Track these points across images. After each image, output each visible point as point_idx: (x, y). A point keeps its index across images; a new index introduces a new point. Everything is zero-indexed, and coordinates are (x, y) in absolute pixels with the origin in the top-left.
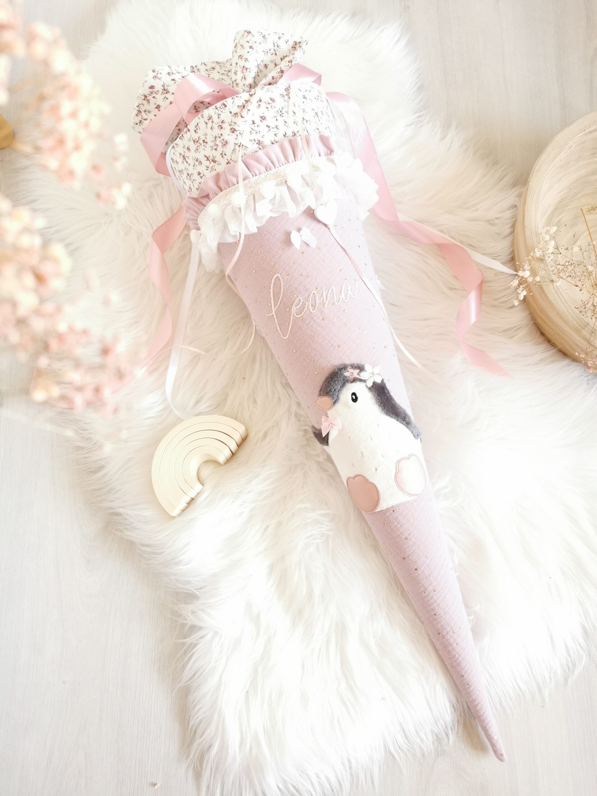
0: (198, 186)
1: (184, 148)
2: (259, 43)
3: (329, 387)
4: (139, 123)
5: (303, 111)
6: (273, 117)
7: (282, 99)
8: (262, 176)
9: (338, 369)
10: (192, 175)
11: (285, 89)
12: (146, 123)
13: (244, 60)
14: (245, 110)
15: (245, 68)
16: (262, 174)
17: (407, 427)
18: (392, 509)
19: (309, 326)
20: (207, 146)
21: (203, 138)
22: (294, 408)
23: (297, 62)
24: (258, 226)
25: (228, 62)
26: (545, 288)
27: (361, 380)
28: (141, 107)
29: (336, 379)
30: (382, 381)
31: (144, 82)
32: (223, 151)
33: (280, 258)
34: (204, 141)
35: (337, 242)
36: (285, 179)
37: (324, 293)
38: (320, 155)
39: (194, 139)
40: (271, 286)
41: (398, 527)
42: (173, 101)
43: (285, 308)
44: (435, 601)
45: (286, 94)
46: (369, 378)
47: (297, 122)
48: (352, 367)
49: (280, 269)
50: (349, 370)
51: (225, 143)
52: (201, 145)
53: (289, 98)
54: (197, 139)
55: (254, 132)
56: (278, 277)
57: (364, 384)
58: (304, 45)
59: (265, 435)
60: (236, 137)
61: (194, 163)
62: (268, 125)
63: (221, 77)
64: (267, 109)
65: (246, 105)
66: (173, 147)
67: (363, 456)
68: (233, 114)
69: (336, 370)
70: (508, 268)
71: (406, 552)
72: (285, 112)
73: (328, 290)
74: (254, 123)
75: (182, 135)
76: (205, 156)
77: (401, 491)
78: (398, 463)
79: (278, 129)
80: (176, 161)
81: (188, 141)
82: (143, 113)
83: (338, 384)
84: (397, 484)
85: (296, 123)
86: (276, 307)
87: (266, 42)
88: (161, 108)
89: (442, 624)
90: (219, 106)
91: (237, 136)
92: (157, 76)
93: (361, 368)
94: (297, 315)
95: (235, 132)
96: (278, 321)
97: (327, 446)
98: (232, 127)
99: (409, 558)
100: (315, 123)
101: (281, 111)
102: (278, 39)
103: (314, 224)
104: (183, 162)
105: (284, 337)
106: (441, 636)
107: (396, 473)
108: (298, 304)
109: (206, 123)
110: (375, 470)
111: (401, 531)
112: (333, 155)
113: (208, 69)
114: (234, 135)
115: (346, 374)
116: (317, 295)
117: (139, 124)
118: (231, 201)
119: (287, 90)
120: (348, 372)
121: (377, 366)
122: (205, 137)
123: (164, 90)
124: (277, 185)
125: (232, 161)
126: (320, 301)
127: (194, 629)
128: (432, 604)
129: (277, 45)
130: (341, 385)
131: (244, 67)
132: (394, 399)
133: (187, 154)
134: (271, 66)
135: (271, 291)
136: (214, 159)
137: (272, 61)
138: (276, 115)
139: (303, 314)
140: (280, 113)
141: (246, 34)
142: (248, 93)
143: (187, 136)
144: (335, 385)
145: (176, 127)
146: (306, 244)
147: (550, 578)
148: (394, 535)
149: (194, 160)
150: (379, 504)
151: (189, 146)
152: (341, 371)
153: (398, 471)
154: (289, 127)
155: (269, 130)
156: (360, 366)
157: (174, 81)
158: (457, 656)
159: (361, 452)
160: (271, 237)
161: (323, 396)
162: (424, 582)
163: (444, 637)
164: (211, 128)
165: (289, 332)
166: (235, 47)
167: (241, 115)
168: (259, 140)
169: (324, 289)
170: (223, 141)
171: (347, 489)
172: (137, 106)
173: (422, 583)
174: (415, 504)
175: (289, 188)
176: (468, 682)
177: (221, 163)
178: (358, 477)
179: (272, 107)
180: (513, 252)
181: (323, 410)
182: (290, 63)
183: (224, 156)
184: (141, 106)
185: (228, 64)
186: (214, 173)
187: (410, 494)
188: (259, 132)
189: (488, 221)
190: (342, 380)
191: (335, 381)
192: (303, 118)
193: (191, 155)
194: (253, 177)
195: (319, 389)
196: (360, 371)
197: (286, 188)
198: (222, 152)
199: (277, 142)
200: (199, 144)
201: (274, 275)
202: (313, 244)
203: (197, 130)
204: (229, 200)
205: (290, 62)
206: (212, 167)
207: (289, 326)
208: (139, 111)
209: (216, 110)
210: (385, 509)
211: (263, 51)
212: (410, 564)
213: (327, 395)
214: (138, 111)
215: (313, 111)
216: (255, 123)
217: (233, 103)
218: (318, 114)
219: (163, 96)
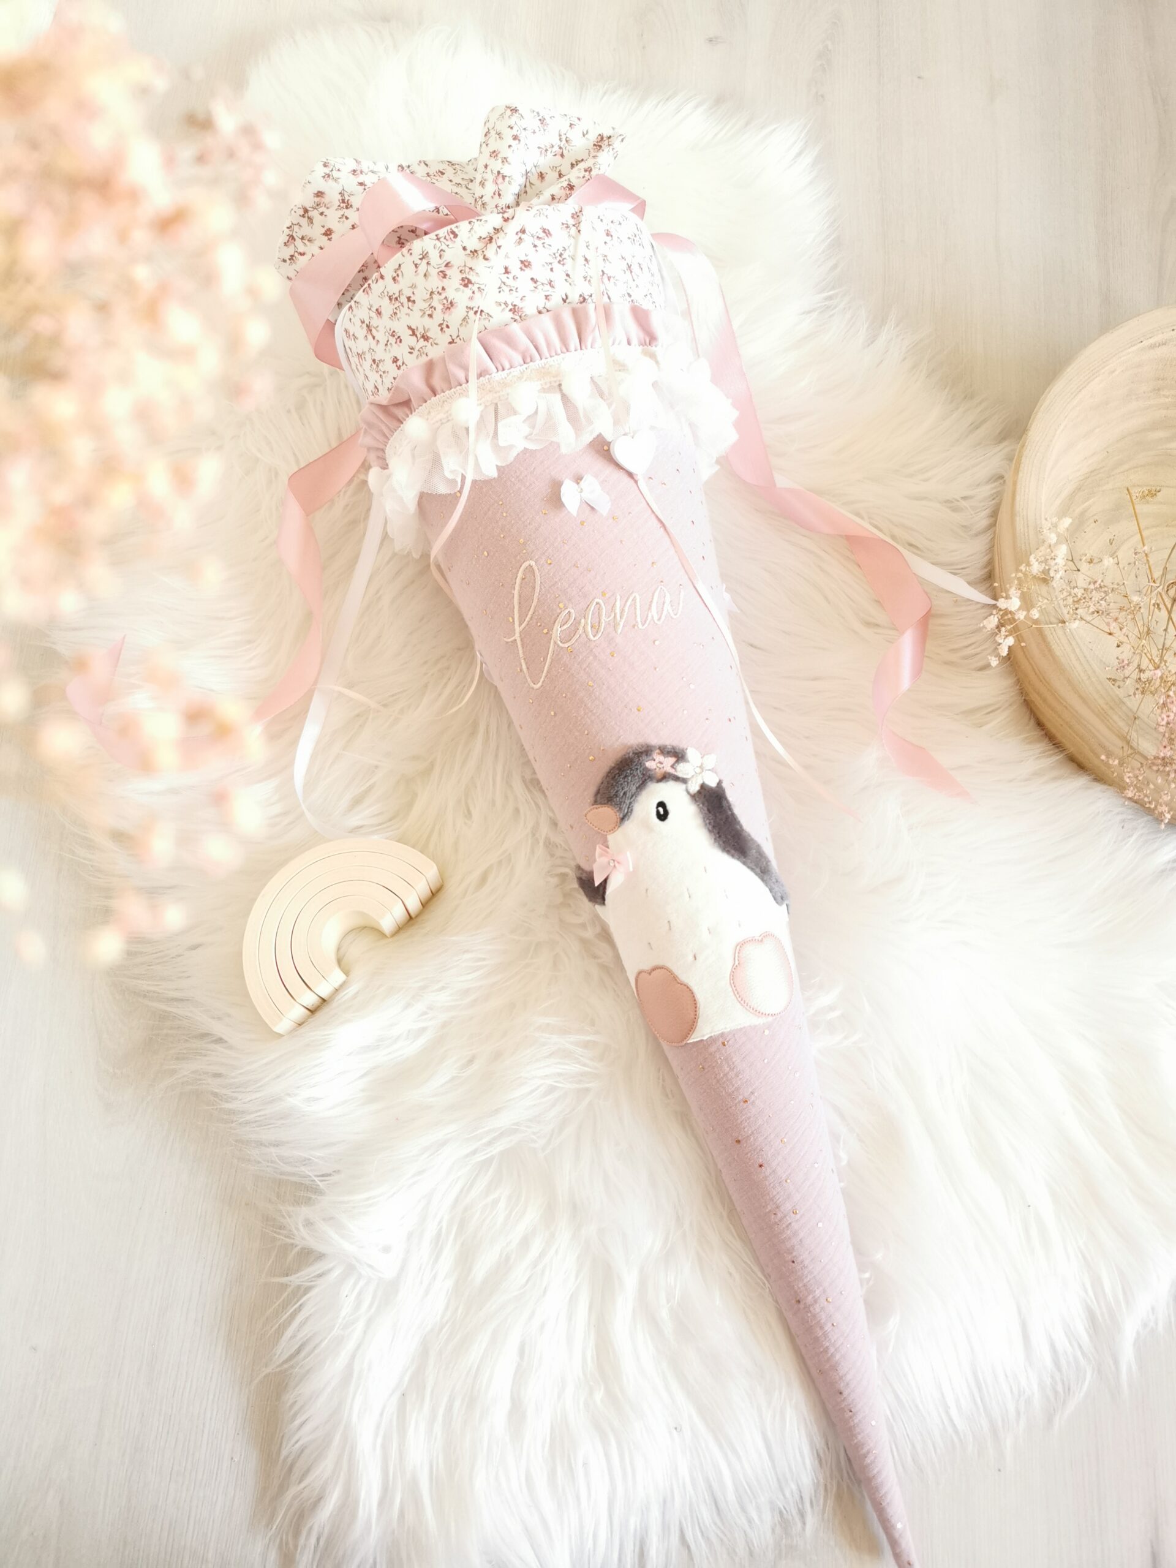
0: (392, 383)
1: (370, 309)
2: (532, 131)
3: (614, 787)
4: (290, 259)
5: (604, 259)
6: (545, 264)
7: (565, 232)
8: (516, 372)
9: (633, 753)
10: (381, 363)
11: (573, 214)
12: (302, 261)
13: (500, 160)
14: (492, 247)
15: (501, 175)
16: (516, 367)
17: (763, 880)
18: (721, 1040)
19: (585, 666)
20: (414, 309)
21: (407, 292)
22: (545, 830)
23: (601, 172)
24: (499, 464)
25: (470, 163)
26: (1047, 633)
27: (677, 779)
28: (295, 230)
29: (629, 771)
30: (720, 783)
31: (305, 183)
32: (444, 320)
33: (537, 529)
34: (409, 299)
35: (651, 509)
36: (560, 381)
37: (618, 604)
38: (629, 343)
39: (390, 294)
40: (515, 583)
41: (730, 1077)
42: (358, 223)
43: (540, 628)
44: (795, 1234)
45: (574, 224)
46: (693, 776)
47: (591, 277)
48: (661, 750)
49: (535, 551)
50: (655, 758)
51: (450, 306)
52: (403, 306)
53: (579, 231)
54: (397, 295)
55: (507, 289)
56: (530, 566)
57: (683, 786)
58: (616, 143)
59: (484, 879)
60: (472, 295)
61: (387, 339)
62: (534, 277)
63: (455, 189)
64: (535, 249)
65: (495, 237)
66: (351, 307)
67: (670, 929)
68: (468, 252)
69: (631, 754)
70: (980, 592)
71: (744, 1128)
72: (569, 256)
73: (625, 599)
74: (507, 271)
75: (369, 285)
76: (409, 328)
77: (742, 1005)
78: (739, 946)
79: (553, 287)
80: (354, 335)
81: (379, 296)
82: (298, 242)
83: (632, 783)
84: (734, 989)
85: (588, 278)
86: (523, 625)
87: (544, 130)
88: (333, 236)
89: (805, 1281)
90: (444, 235)
91: (473, 292)
92: (331, 173)
93: (679, 755)
94: (561, 642)
95: (470, 285)
96: (524, 653)
97: (603, 907)
98: (464, 276)
99: (748, 1141)
100: (624, 283)
101: (561, 255)
102: (569, 128)
103: (609, 471)
104: (366, 336)
105: (534, 684)
106: (802, 1306)
107: (735, 968)
108: (565, 621)
109: (416, 266)
110: (694, 959)
111: (736, 1086)
112: (656, 346)
113: (431, 173)
114: (468, 292)
115: (650, 764)
116: (604, 607)
117: (288, 261)
118: (450, 415)
119: (575, 216)
120: (653, 762)
121: (710, 754)
122: (411, 290)
123: (343, 201)
124: (543, 390)
125: (460, 339)
126: (609, 619)
127: (308, 1256)
128: (790, 1238)
129: (567, 137)
130: (638, 785)
131: (499, 172)
132: (739, 822)
133: (375, 322)
134: (552, 176)
135: (516, 592)
136: (425, 334)
137: (554, 168)
138: (550, 260)
139: (573, 641)
140: (559, 258)
141: (509, 112)
142: (501, 215)
143: (377, 287)
144: (626, 783)
145: (359, 272)
146: (589, 508)
147: (1029, 1206)
148: (722, 1092)
149: (387, 333)
150: (695, 1028)
151: (380, 306)
152: (638, 757)
153: (739, 964)
154: (575, 285)
155: (536, 288)
156: (677, 751)
157: (363, 187)
158: (832, 1350)
159: (666, 921)
160: (523, 489)
161: (601, 804)
162: (775, 1193)
163: (807, 1308)
164: (425, 275)
165: (544, 674)
166: (486, 135)
167: (484, 256)
168: (514, 304)
169: (618, 597)
170: (445, 301)
171: (636, 994)
172: (288, 228)
173: (770, 1194)
174: (767, 1032)
175: (565, 399)
176: (851, 1406)
177: (438, 343)
178: (659, 970)
179: (545, 245)
180: (990, 563)
181: (599, 833)
182: (587, 173)
183: (445, 329)
184: (296, 228)
185: (470, 169)
186: (424, 359)
187: (759, 1012)
188: (517, 288)
189: (947, 501)
190: (639, 774)
191: (626, 776)
192: (602, 271)
193: (383, 324)
194: (498, 371)
195: (593, 789)
196: (677, 762)
197: (558, 396)
198: (442, 322)
199: (548, 311)
200: (400, 304)
201: (524, 562)
202: (604, 507)
203: (397, 277)
204: (447, 412)
205: (589, 170)
206: (421, 348)
207: (545, 663)
208: (292, 237)
209: (437, 242)
210: (707, 1039)
211: (539, 148)
212: (749, 1155)
213: (609, 803)
214: (288, 237)
215: (623, 260)
216: (510, 273)
217: (470, 231)
218: (632, 267)
219: (340, 213)
